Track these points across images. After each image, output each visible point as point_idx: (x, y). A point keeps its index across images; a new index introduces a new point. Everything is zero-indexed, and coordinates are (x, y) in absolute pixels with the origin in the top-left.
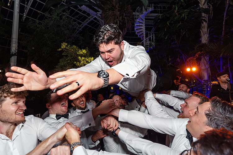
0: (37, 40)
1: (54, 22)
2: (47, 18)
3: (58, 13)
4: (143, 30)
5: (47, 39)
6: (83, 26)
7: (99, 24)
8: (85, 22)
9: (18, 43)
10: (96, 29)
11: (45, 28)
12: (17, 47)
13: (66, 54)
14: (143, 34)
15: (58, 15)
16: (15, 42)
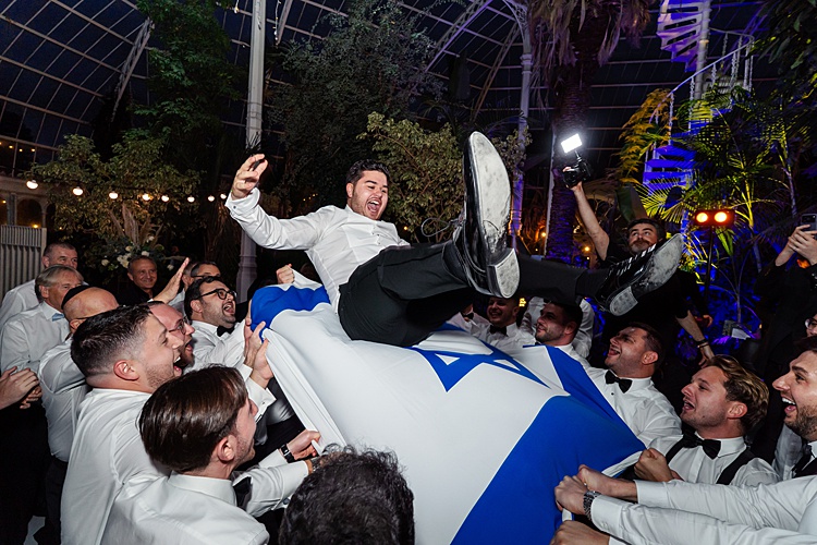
0: (309, 103)
1: (355, 40)
2: (335, 30)
3: (368, 8)
4: (698, 29)
5: (337, 96)
6: (453, 38)
7: (512, 22)
8: (458, 21)
9: (263, 117)
10: (499, 43)
11: (332, 64)
12: (260, 127)
13: (383, 148)
14: (695, 44)
15: (367, 15)
16: (254, 115)
